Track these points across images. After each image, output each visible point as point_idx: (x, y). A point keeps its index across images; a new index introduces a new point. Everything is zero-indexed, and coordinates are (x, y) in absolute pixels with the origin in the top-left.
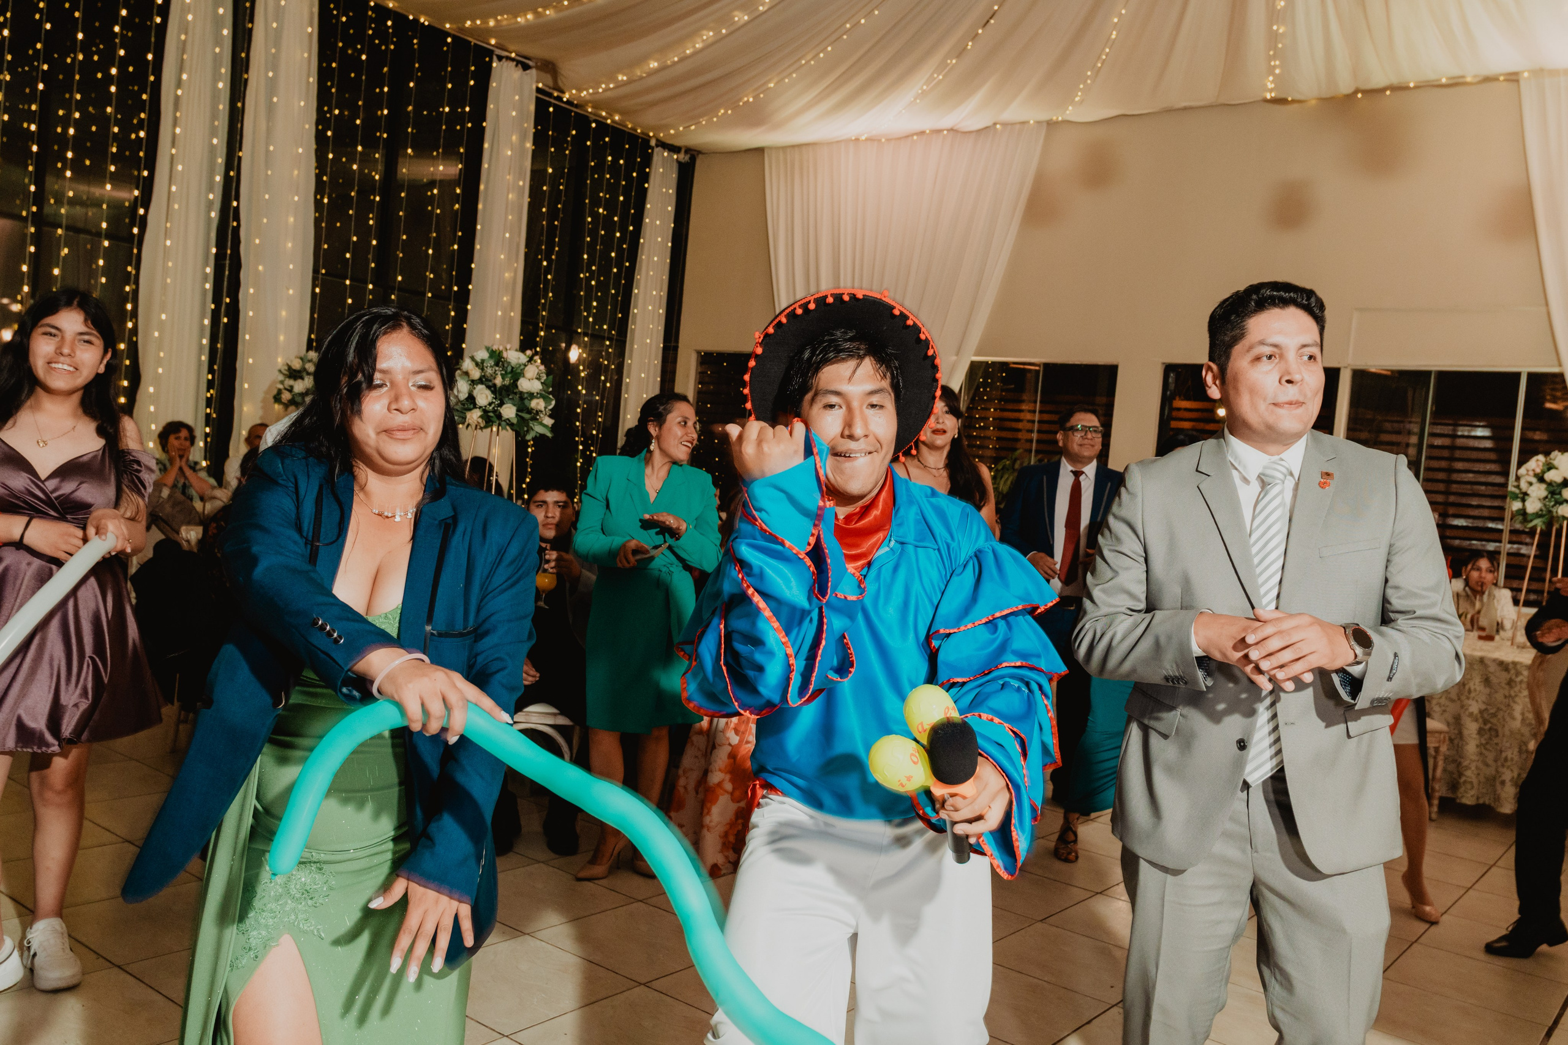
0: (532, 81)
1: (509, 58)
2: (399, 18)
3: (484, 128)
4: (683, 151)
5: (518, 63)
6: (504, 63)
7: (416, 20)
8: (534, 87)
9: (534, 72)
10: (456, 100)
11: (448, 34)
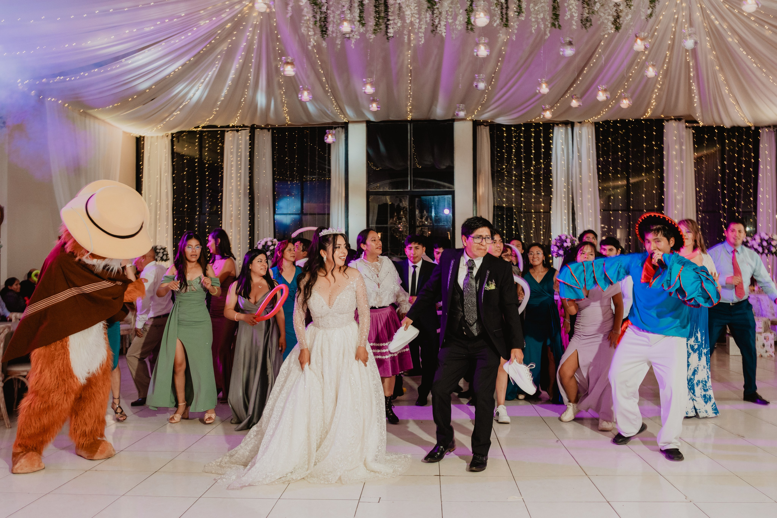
0: (683, 125)
1: (672, 119)
2: (622, 121)
3: (663, 147)
4: (772, 127)
5: (675, 119)
6: (670, 122)
7: (629, 120)
8: (684, 126)
9: (683, 121)
10: (648, 142)
11: (643, 120)
